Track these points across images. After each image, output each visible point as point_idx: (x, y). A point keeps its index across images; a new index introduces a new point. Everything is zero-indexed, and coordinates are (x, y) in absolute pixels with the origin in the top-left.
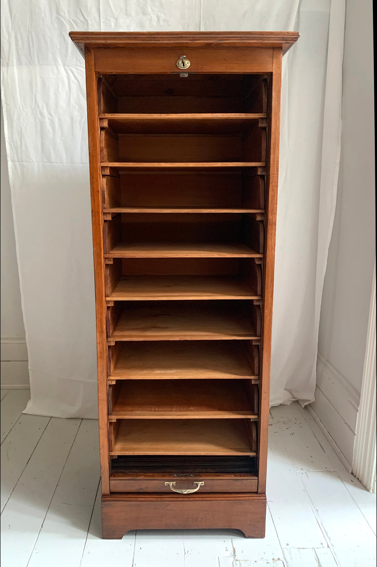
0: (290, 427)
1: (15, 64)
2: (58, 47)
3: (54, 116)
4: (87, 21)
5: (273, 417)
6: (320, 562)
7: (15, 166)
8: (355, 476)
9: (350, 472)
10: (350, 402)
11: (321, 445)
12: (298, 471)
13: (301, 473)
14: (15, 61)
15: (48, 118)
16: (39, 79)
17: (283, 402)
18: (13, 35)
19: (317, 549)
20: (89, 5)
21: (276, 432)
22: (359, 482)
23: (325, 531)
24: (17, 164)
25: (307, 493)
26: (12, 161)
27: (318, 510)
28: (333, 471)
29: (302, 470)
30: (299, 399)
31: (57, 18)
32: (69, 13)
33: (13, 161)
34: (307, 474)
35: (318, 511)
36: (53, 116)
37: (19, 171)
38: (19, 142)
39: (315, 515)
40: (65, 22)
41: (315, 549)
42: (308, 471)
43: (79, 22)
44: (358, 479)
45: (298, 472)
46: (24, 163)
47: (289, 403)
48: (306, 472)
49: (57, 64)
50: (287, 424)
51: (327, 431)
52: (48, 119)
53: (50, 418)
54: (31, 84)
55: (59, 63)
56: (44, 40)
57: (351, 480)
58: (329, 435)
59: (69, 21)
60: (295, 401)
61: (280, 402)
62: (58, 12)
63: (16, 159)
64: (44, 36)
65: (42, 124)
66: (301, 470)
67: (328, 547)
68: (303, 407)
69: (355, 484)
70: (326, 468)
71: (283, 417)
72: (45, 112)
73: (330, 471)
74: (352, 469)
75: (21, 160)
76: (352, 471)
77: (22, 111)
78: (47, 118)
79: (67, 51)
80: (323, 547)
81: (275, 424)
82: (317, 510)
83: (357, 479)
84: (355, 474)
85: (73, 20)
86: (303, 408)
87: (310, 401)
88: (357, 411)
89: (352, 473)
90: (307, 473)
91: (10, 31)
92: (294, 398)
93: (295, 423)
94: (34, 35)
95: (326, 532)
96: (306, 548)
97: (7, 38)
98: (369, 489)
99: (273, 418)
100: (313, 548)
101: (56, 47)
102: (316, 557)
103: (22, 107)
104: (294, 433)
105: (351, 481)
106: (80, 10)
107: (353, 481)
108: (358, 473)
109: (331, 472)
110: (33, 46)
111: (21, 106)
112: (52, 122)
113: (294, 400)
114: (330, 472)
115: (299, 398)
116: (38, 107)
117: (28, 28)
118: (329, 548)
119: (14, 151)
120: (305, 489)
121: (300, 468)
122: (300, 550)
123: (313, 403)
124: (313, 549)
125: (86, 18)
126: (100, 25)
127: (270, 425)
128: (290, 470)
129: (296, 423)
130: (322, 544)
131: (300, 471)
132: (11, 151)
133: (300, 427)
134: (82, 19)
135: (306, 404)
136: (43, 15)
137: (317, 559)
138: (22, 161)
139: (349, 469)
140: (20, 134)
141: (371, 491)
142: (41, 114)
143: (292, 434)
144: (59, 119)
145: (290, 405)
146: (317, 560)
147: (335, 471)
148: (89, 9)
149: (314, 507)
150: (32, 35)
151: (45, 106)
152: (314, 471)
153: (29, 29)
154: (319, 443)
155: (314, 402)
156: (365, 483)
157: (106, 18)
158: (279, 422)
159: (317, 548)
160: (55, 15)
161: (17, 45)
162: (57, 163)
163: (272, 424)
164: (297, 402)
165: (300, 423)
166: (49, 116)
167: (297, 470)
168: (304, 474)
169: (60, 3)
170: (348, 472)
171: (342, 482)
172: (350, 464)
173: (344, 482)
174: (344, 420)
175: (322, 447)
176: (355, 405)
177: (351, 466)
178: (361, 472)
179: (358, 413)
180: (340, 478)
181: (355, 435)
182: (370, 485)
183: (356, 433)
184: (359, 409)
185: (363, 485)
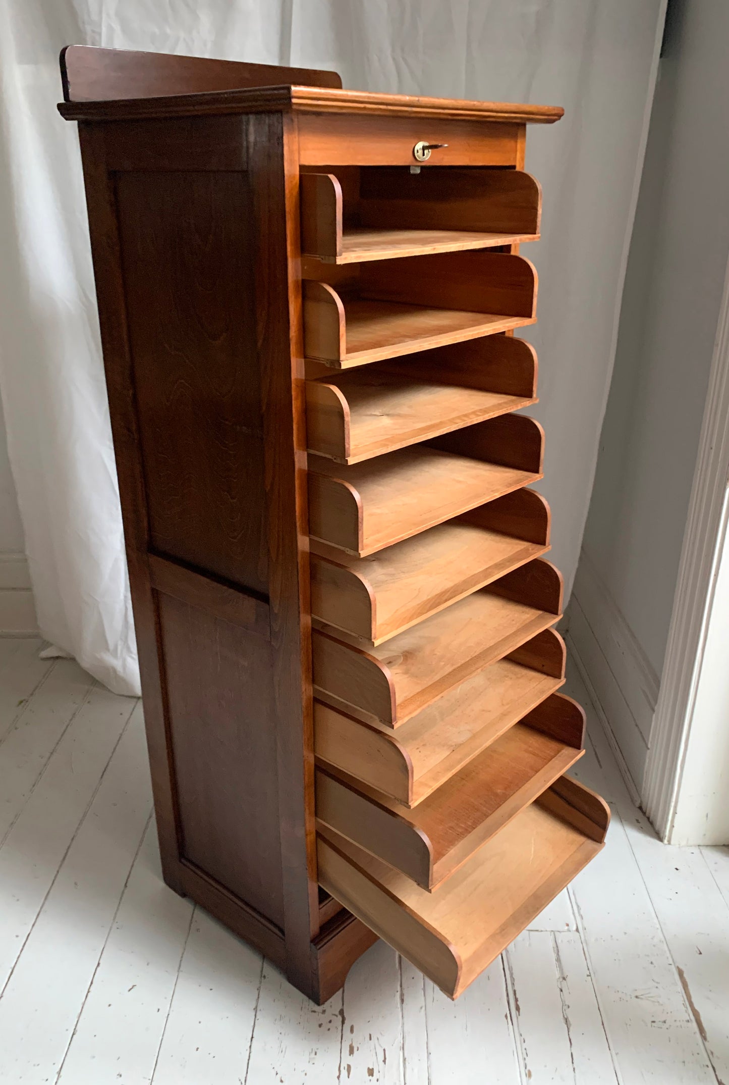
6: (559, 954)
8: (644, 813)
9: (638, 804)
10: (644, 692)
11: (596, 754)
19: (559, 933)
22: (648, 822)
23: (577, 903)
41: (557, 934)
44: (648, 818)
51: (610, 730)
58: (613, 737)
67: (577, 930)
69: (642, 827)
74: (641, 801)
76: (640, 804)
80: (569, 930)
83: (646, 819)
84: (644, 810)
88: (653, 710)
89: (640, 808)
95: (578, 906)
96: (542, 931)
98: (663, 838)
100: (552, 931)
102: (555, 946)
105: (636, 821)
107: (638, 822)
108: (649, 808)
118: (578, 934)
122: (532, 933)
124: (552, 933)
130: (568, 925)
137: (555, 949)
139: (636, 800)
141: (666, 841)
146: (556, 951)
154: (594, 750)
156: (658, 823)
159: (559, 931)
170: (635, 806)
171: (621, 821)
172: (638, 792)
173: (624, 822)
174: (635, 720)
175: (597, 757)
176: (653, 702)
177: (640, 797)
178: (653, 809)
179: (654, 715)
180: (619, 815)
181: (648, 749)
182: (664, 832)
183: (649, 746)
184: (656, 708)
185: (654, 829)
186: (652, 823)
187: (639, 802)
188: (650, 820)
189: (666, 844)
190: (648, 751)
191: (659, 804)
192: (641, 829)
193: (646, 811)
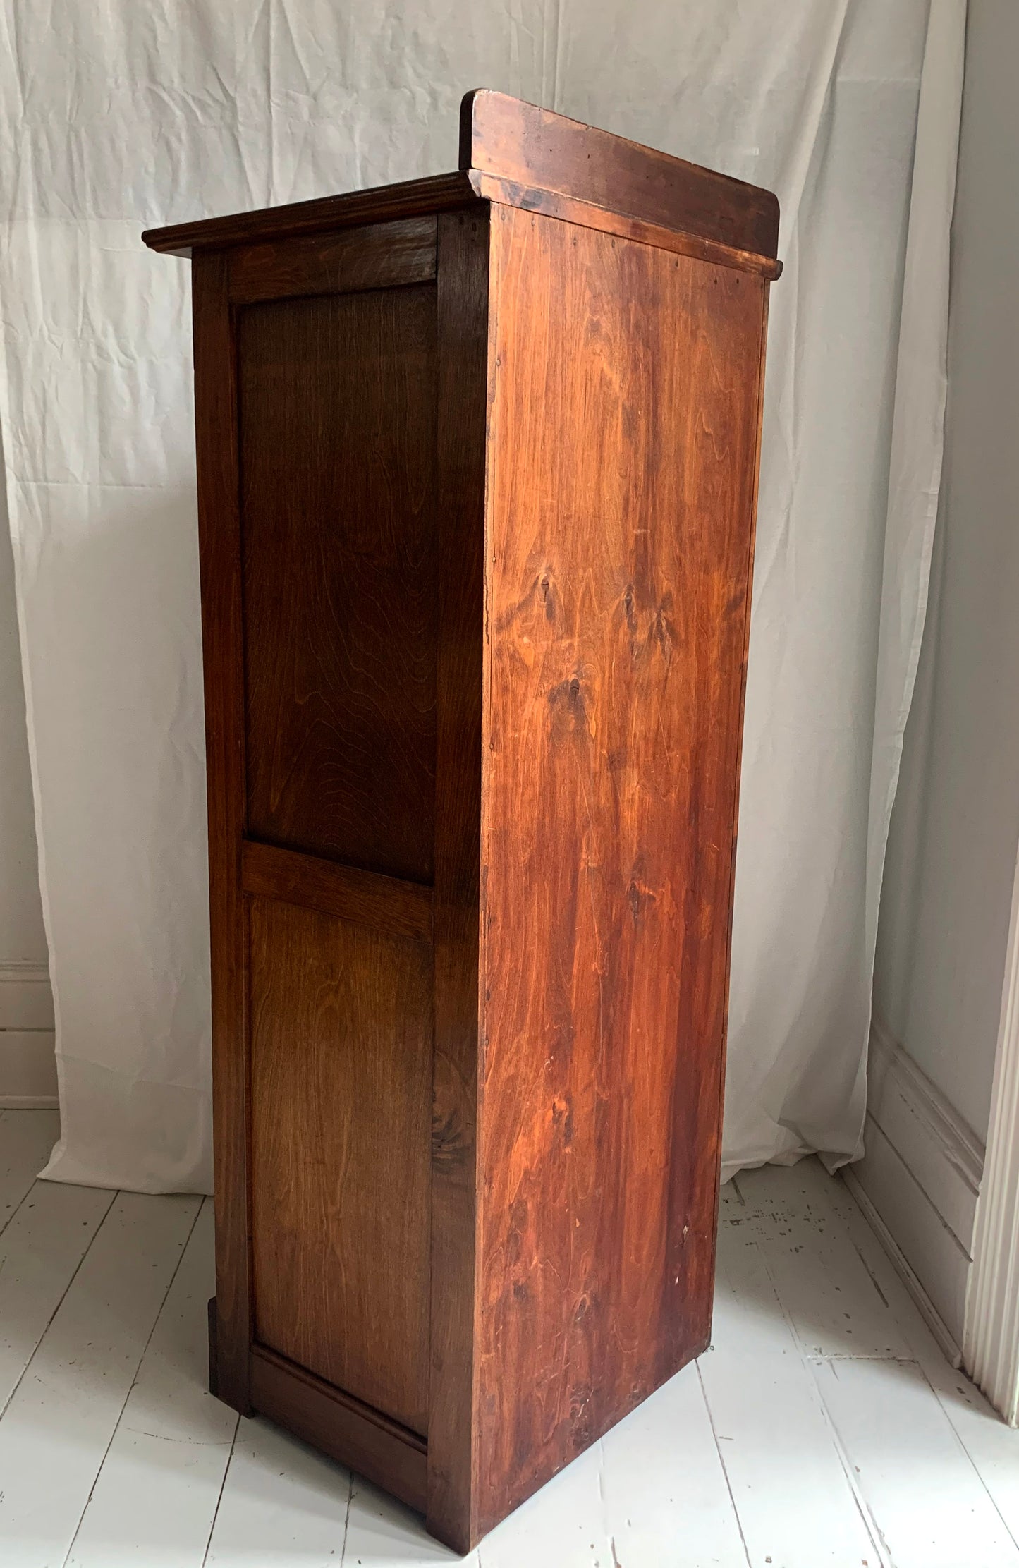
0: (790, 1230)
1: (31, 213)
2: (152, 169)
3: (136, 356)
4: (232, 100)
5: (743, 1200)
7: (26, 491)
8: (970, 1378)
9: (957, 1363)
10: (957, 1166)
11: (876, 1284)
12: (809, 1357)
13: (815, 1362)
14: (31, 206)
15: (119, 362)
16: (95, 253)
17: (772, 1159)
18: (27, 136)
20: (240, 58)
21: (751, 1244)
22: (979, 1394)
24: (33, 486)
25: (831, 1419)
26: (18, 479)
27: (858, 1467)
28: (906, 1358)
29: (821, 1352)
30: (820, 1151)
31: (150, 90)
32: (182, 77)
33: (21, 479)
34: (832, 1365)
35: (858, 1470)
36: (134, 359)
37: (38, 508)
38: (39, 428)
39: (850, 1484)
40: (171, 103)
42: (836, 1357)
43: (210, 102)
44: (978, 1386)
45: (809, 1360)
46: (50, 484)
47: (791, 1161)
48: (830, 1361)
49: (148, 214)
50: (783, 1221)
51: (896, 1245)
52: (121, 365)
53: (116, 1192)
54: (74, 269)
55: (151, 212)
56: (113, 148)
57: (959, 1389)
58: (901, 1256)
59: (184, 100)
60: (808, 1156)
61: (766, 1156)
62: (152, 77)
63: (29, 473)
64: (112, 141)
65: (102, 377)
66: (817, 1352)
68: (832, 1173)
69: (969, 1401)
70: (888, 1349)
71: (772, 1202)
72: (111, 345)
73: (900, 1358)
74: (962, 1356)
75: (42, 477)
76: (962, 1361)
77: (48, 342)
78: (116, 361)
79: (175, 180)
81: (749, 1219)
82: (856, 1468)
83: (974, 1387)
84: (970, 1373)
85: (194, 98)
86: (832, 1176)
87: (850, 1156)
88: (976, 1193)
89: (962, 1369)
90: (833, 1361)
91: (19, 127)
92: (805, 1146)
93: (805, 1219)
94: (83, 135)
95: (879, 1531)
97: (11, 143)
98: (1007, 1418)
99: (742, 1202)
101: (146, 171)
103: (49, 330)
104: (801, 1247)
105: (957, 1391)
106: (215, 69)
107: (962, 1392)
108: (977, 1368)
109: (900, 1363)
110: (82, 166)
111: (45, 328)
112: (131, 372)
113: (806, 1151)
114: (899, 1361)
115: (820, 1148)
116: (93, 331)
117: (67, 118)
119: (25, 450)
120: (825, 1406)
121: (814, 1347)
123: (858, 1162)
125: (232, 93)
126: (270, 112)
127: (735, 1223)
128: (784, 1353)
129: (808, 1220)
131: (815, 1357)
132: (17, 450)
133: (821, 1231)
134: (219, 95)
135: (840, 1166)
136: (111, 82)
138: (46, 480)
139: (954, 1357)
140: (41, 405)
141: (1013, 1422)
142: (100, 350)
143: (797, 1250)
144: (151, 364)
145: (794, 1165)
147: (912, 1361)
148: (238, 70)
149: (848, 1461)
150: (77, 136)
151: (111, 329)
152: (855, 1357)
153: (70, 119)
154: (872, 1279)
155: (863, 1159)
156: (996, 1393)
157: (287, 95)
158: (760, 1214)
160: (143, 82)
161: (37, 163)
162: (142, 486)
163: (739, 1220)
164: (814, 1159)
165: (819, 1221)
166: (122, 357)
167: (806, 1354)
168: (827, 1365)
169: (157, 51)
170: (953, 1367)
171: (933, 1391)
172: (958, 1343)
173: (937, 1391)
174: (941, 1217)
175: (879, 1289)
176: (972, 1178)
177: (960, 1349)
178: (986, 1367)
179: (978, 1199)
180: (928, 1381)
181: (971, 1261)
182: (1010, 1405)
183: (972, 1257)
184: (980, 1188)
185: (990, 1403)
186: (985, 1394)
187: (959, 1357)
188: (982, 1388)
189: (1014, 1428)
190: (971, 1265)
191: (997, 1359)
192: (968, 1403)
193: (973, 1373)
